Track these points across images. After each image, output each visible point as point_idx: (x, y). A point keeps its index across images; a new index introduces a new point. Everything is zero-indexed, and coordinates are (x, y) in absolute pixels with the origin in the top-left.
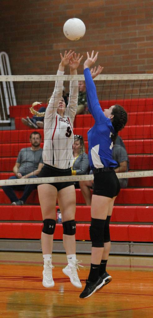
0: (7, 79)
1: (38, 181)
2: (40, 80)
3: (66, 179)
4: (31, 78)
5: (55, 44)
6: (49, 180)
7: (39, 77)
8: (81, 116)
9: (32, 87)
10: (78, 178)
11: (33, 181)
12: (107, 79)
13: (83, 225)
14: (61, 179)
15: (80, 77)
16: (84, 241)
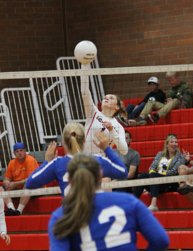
0: (76, 73)
1: (114, 185)
2: (113, 73)
3: (145, 182)
4: (103, 71)
5: (146, 32)
6: (127, 184)
7: (112, 70)
8: (176, 110)
9: (123, 81)
10: (159, 181)
11: (109, 186)
12: (188, 69)
13: (179, 232)
14: (140, 183)
15: (158, 69)
16: (180, 249)
